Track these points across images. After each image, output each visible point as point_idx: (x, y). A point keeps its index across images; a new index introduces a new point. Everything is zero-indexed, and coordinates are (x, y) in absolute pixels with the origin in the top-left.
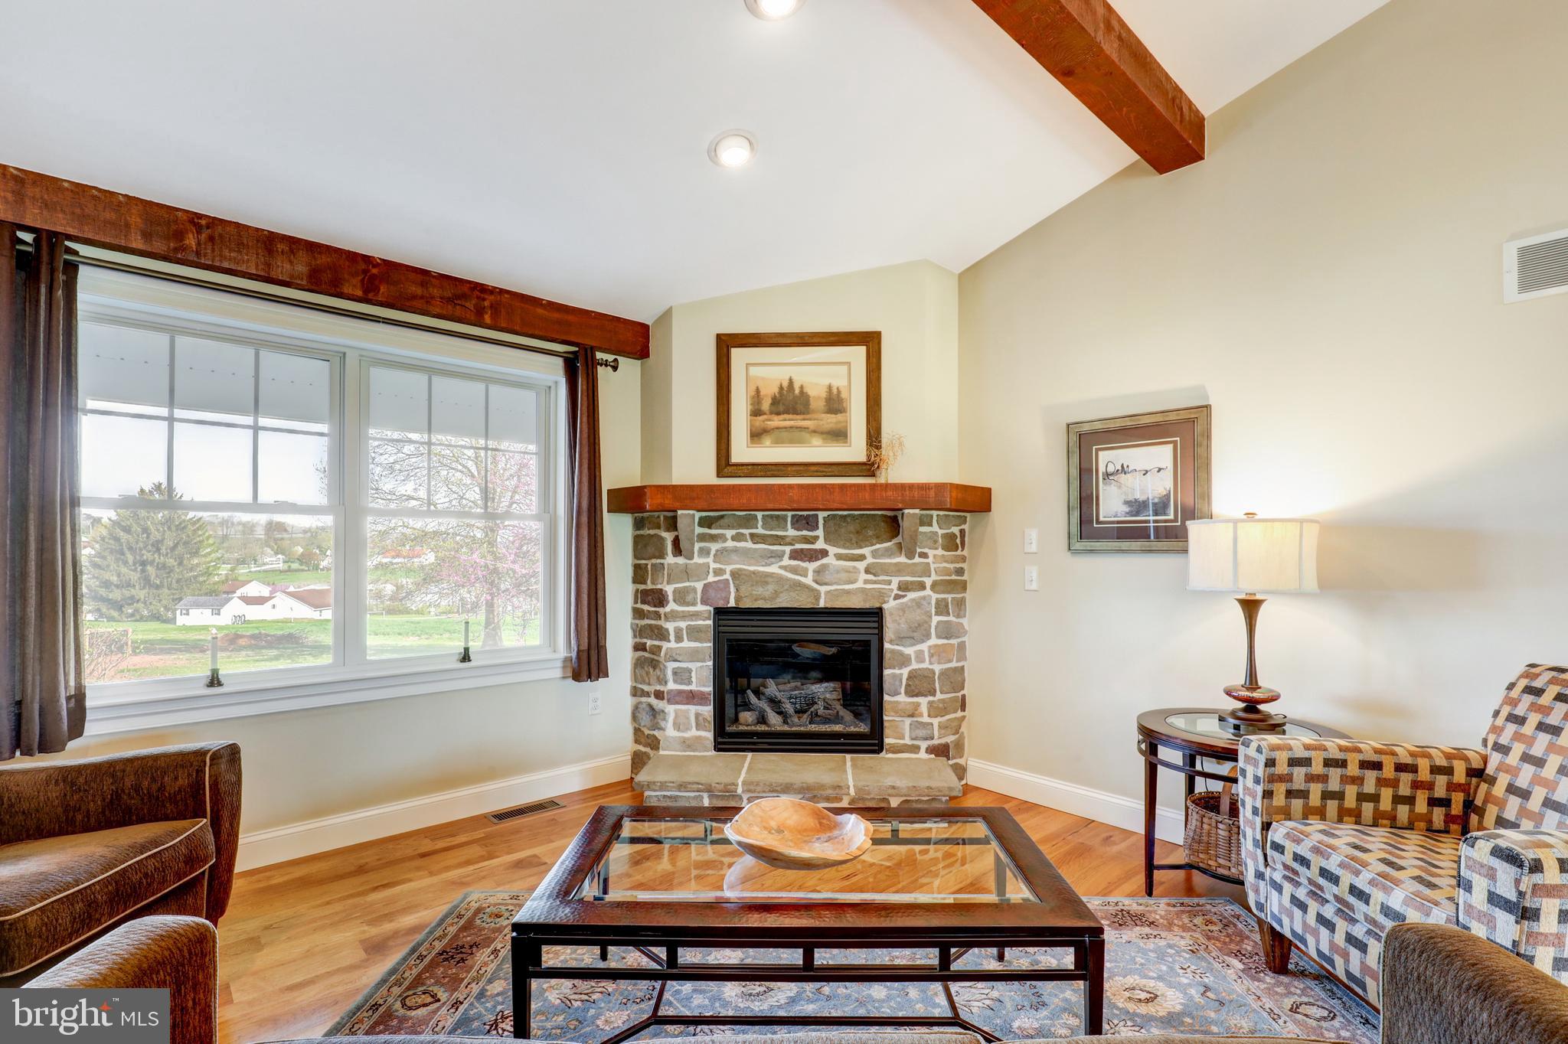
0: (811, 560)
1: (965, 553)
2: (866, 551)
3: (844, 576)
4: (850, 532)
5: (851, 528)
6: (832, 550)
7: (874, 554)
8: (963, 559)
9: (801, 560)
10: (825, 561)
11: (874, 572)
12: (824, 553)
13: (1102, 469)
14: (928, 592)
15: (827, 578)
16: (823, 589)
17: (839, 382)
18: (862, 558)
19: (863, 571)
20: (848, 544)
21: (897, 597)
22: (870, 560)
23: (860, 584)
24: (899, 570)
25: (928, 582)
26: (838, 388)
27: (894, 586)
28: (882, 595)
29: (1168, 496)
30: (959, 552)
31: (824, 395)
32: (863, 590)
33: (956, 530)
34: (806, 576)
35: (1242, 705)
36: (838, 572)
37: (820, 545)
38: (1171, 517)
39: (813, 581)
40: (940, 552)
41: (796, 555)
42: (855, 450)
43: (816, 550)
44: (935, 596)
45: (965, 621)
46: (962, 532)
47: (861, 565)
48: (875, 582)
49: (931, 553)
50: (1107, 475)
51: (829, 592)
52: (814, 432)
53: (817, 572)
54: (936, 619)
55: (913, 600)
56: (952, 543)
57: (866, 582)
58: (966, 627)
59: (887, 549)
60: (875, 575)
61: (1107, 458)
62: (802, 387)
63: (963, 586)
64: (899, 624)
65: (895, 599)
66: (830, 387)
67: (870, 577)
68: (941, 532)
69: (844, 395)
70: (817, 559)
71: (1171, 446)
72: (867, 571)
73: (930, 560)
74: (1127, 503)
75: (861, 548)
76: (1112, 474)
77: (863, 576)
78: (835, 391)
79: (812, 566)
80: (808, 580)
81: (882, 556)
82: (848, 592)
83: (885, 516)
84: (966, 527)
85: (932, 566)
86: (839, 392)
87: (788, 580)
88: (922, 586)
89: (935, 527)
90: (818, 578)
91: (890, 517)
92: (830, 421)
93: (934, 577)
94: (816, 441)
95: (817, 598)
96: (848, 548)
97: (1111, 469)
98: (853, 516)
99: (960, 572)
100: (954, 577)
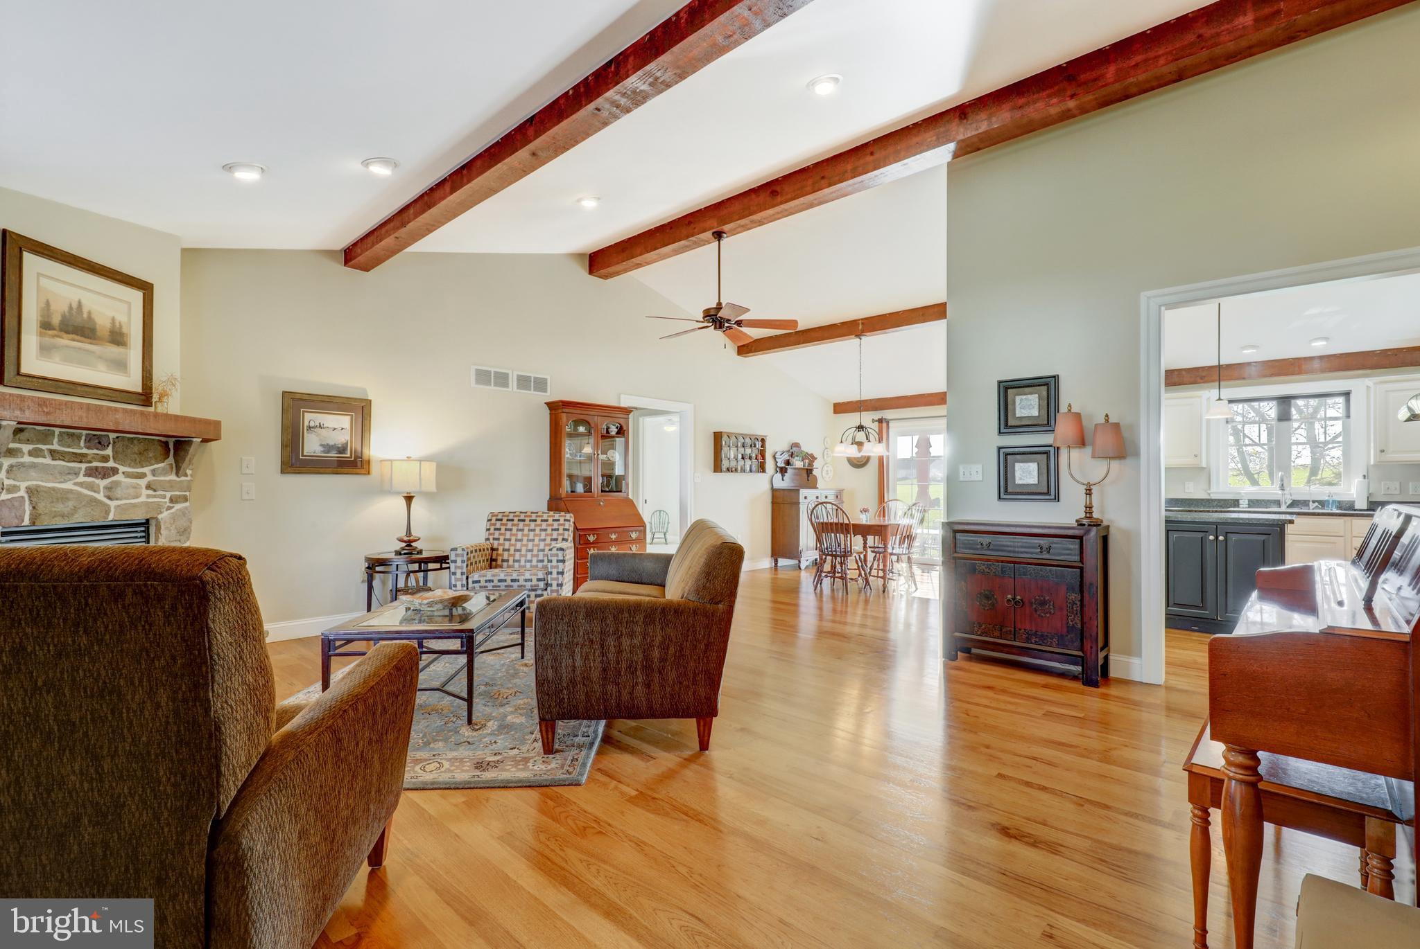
0: (104, 477)
2: (146, 470)
3: (131, 491)
4: (135, 453)
5: (136, 449)
6: (122, 469)
7: (154, 472)
9: (96, 477)
10: (115, 478)
11: (154, 487)
12: (115, 471)
13: (306, 423)
15: (119, 492)
16: (113, 504)
17: (121, 318)
18: (143, 476)
19: (144, 487)
20: (133, 464)
21: (169, 508)
22: (150, 478)
23: (143, 499)
24: (171, 486)
26: (120, 323)
27: (167, 500)
28: (158, 507)
29: (347, 443)
31: (108, 325)
32: (147, 503)
34: (98, 492)
35: (404, 544)
36: (128, 488)
37: (111, 464)
38: (348, 455)
39: (105, 496)
41: (91, 472)
42: (132, 382)
43: (107, 468)
47: (143, 483)
48: (155, 496)
50: (310, 428)
51: (118, 506)
52: (100, 357)
53: (109, 488)
55: (180, 510)
57: (148, 496)
59: (164, 469)
60: (155, 491)
61: (310, 418)
62: (89, 313)
64: (170, 530)
65: (167, 510)
66: (113, 320)
67: (150, 492)
69: (125, 330)
70: (109, 476)
71: (349, 417)
72: (148, 487)
74: (321, 445)
75: (143, 467)
76: (313, 428)
77: (145, 492)
78: (117, 325)
79: (103, 483)
80: (100, 496)
81: (160, 474)
82: (134, 506)
83: (160, 441)
86: (121, 327)
87: (86, 496)
88: (185, 499)
90: (109, 494)
91: (163, 442)
92: (113, 350)
94: (102, 366)
95: (107, 512)
96: (133, 467)
97: (312, 424)
98: (139, 439)
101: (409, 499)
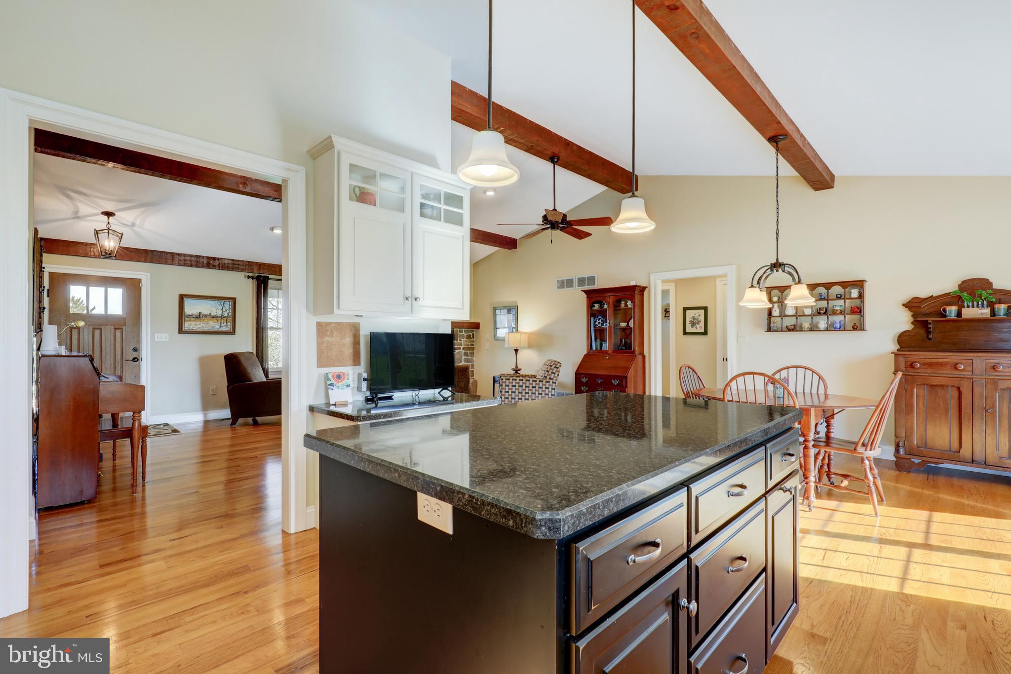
1: (474, 340)
8: (473, 342)
14: (461, 350)
25: (462, 347)
30: (472, 340)
33: (471, 334)
35: (515, 372)
40: (465, 339)
44: (463, 351)
45: (474, 358)
46: (473, 334)
49: (462, 340)
54: (463, 357)
56: (469, 337)
58: (474, 360)
63: (473, 349)
68: (465, 334)
73: (462, 342)
84: (474, 333)
85: (463, 343)
88: (460, 349)
89: (464, 333)
93: (463, 346)
99: (473, 345)
100: (470, 346)
101: (516, 351)
